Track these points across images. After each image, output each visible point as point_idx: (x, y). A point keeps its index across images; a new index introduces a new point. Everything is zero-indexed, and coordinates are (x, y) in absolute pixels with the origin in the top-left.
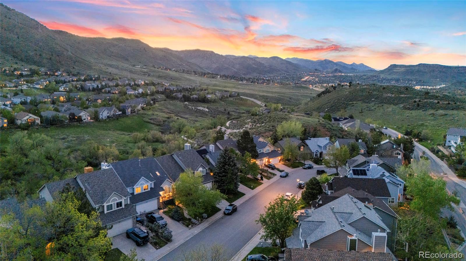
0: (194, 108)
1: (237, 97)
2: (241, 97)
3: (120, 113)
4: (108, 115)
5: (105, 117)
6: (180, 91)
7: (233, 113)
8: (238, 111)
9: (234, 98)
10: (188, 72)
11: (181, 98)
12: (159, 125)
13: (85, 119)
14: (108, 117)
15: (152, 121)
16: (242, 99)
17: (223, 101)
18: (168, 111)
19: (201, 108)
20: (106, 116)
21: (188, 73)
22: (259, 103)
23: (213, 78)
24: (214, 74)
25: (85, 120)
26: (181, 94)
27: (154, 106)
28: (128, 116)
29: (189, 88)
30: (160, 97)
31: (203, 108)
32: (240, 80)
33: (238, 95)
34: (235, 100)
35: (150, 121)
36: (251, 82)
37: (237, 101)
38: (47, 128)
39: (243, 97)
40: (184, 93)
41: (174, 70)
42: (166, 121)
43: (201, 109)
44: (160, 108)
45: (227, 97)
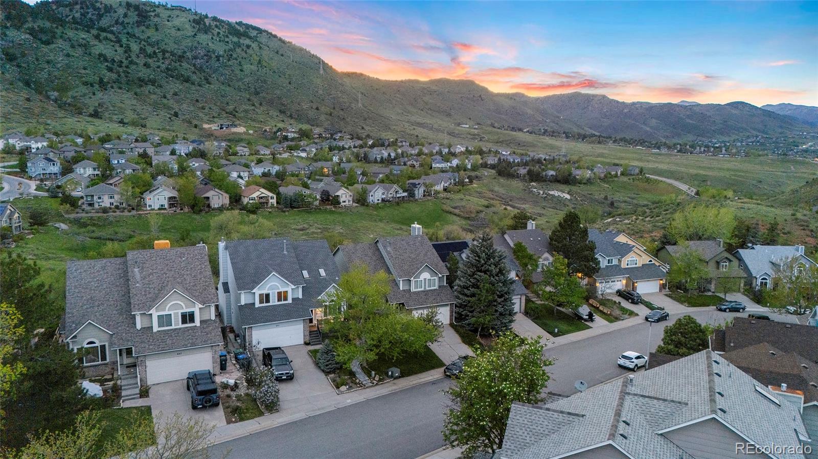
0: (542, 192)
1: (637, 177)
2: (647, 176)
3: (405, 194)
4: (384, 197)
5: (378, 200)
6: (526, 164)
7: (623, 205)
8: (634, 201)
9: (631, 177)
10: (553, 134)
11: (524, 176)
12: (468, 218)
13: (344, 202)
14: (383, 200)
15: (457, 211)
16: (648, 180)
17: (608, 183)
18: (492, 196)
19: (556, 193)
20: (380, 199)
21: (552, 136)
22: (684, 187)
23: (599, 143)
24: (602, 137)
25: (345, 204)
26: (525, 168)
27: (470, 187)
28: (416, 200)
29: (545, 160)
30: (486, 174)
31: (560, 193)
32: (655, 147)
33: (641, 171)
34: (632, 180)
35: (452, 210)
36: (679, 151)
37: (636, 182)
38: (284, 212)
39: (651, 176)
40: (532, 168)
41: (528, 131)
42: (481, 211)
43: (556, 195)
44: (479, 190)
45: (616, 176)
